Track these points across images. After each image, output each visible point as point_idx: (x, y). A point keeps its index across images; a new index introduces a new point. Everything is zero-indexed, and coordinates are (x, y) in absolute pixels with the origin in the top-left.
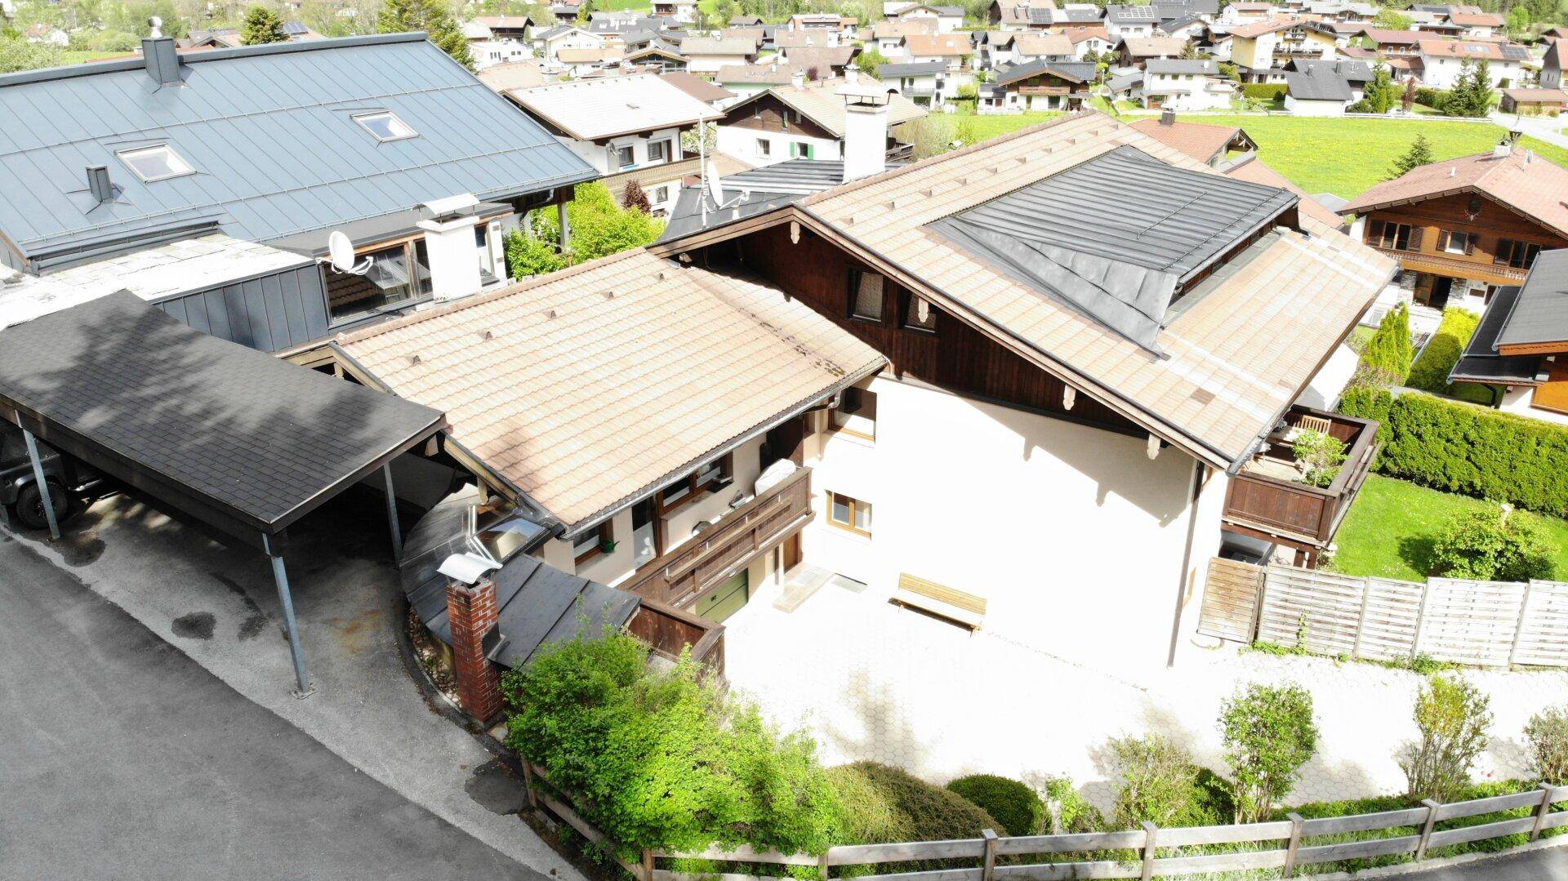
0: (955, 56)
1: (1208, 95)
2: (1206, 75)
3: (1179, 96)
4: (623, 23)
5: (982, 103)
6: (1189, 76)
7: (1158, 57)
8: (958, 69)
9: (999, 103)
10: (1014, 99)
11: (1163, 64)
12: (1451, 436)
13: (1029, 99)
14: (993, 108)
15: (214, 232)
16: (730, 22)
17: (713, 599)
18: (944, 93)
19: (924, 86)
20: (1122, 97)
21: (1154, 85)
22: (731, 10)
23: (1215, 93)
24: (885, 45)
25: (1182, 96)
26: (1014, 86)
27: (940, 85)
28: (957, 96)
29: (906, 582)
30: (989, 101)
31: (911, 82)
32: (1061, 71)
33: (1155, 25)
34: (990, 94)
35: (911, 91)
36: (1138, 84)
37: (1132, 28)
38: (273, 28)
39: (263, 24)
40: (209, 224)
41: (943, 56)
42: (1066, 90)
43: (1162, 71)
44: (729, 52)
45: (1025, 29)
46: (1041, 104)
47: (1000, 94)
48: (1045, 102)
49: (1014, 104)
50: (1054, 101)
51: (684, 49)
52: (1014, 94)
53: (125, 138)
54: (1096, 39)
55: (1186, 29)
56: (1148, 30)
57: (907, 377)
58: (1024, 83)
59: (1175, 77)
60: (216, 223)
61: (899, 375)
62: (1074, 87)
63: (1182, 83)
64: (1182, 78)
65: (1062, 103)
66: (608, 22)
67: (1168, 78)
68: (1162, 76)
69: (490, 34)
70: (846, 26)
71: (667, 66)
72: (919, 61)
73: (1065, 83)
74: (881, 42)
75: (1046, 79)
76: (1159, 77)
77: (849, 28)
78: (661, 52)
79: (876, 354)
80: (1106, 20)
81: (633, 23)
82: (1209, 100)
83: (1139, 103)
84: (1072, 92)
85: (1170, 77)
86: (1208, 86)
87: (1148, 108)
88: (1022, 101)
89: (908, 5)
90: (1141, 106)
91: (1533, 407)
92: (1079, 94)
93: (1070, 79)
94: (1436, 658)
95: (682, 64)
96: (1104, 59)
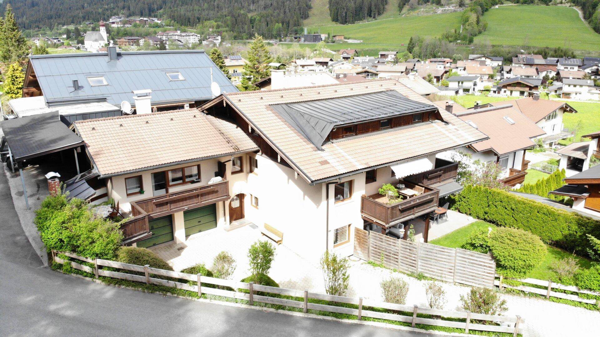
0: (485, 74)
1: (590, 94)
2: (589, 86)
3: (576, 94)
4: (363, 61)
5: (492, 92)
6: (581, 86)
7: (569, 78)
8: (486, 79)
9: (499, 93)
10: (505, 92)
11: (571, 81)
12: (507, 207)
13: (511, 92)
14: (496, 94)
15: (105, 101)
16: (407, 61)
17: (199, 222)
18: (477, 88)
19: (467, 85)
20: (553, 93)
21: (566, 89)
22: (409, 57)
23: (593, 94)
24: (461, 70)
25: (578, 94)
26: (505, 87)
27: (475, 84)
28: (483, 89)
29: (267, 227)
30: (495, 92)
31: (462, 83)
32: (525, 81)
33: (579, 66)
34: (495, 89)
35: (462, 86)
36: (561, 88)
37: (569, 67)
38: (218, 55)
39: (215, 54)
40: (103, 99)
41: (481, 74)
42: (527, 89)
43: (570, 83)
44: (395, 71)
45: (522, 65)
46: (516, 94)
47: (499, 90)
48: (519, 93)
49: (505, 94)
50: (522, 93)
51: (378, 69)
52: (505, 89)
53: (92, 74)
54: (550, 70)
55: (590, 69)
56: (576, 68)
57: (264, 155)
58: (509, 85)
59: (575, 86)
60: (106, 99)
61: (262, 153)
62: (531, 88)
63: (578, 89)
64: (578, 87)
65: (526, 94)
66: (358, 60)
67: (572, 86)
68: (569, 85)
69: (315, 64)
70: (447, 63)
71: (371, 75)
72: (470, 75)
73: (527, 86)
74: (459, 69)
75: (519, 84)
76: (568, 86)
77: (449, 64)
78: (369, 70)
79: (256, 146)
80: (559, 64)
81: (367, 60)
82: (589, 96)
83: (559, 96)
84: (530, 90)
85: (573, 86)
86: (589, 90)
87: (562, 98)
88: (508, 93)
89: (479, 56)
90: (560, 97)
91: (585, 208)
92: (534, 91)
93: (529, 85)
94: (426, 275)
95: (376, 75)
96: (552, 79)
